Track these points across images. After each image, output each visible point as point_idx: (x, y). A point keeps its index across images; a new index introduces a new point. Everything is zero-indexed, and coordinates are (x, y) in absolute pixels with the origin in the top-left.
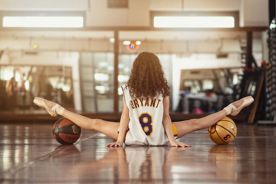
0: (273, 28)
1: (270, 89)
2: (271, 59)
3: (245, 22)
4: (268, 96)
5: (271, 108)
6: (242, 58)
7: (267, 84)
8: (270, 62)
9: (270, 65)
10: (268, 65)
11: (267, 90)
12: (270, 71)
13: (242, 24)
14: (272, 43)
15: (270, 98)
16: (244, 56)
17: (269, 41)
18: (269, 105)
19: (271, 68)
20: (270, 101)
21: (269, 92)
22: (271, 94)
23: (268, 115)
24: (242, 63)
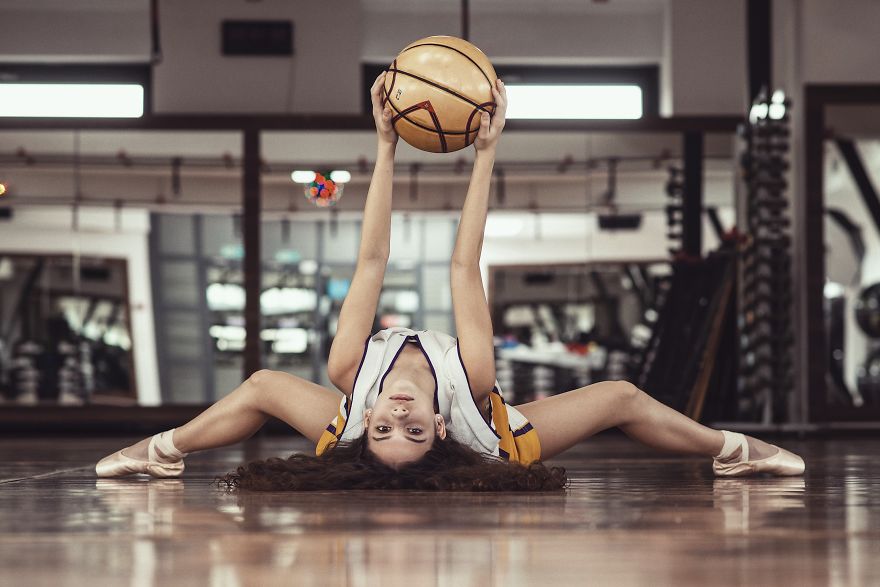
0: (759, 118)
1: (750, 317)
2: (755, 221)
3: (676, 103)
4: (745, 341)
5: (753, 380)
6: (671, 222)
7: (742, 303)
8: (753, 231)
9: (750, 240)
10: (744, 239)
11: (741, 322)
12: (751, 260)
13: (666, 109)
14: (755, 166)
15: (752, 348)
16: (678, 216)
17: (747, 161)
18: (750, 371)
19: (753, 249)
20: (751, 359)
21: (748, 329)
22: (754, 336)
23: (744, 404)
24: (672, 236)
